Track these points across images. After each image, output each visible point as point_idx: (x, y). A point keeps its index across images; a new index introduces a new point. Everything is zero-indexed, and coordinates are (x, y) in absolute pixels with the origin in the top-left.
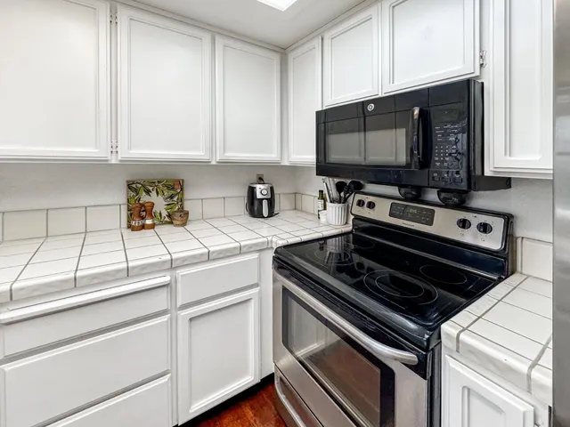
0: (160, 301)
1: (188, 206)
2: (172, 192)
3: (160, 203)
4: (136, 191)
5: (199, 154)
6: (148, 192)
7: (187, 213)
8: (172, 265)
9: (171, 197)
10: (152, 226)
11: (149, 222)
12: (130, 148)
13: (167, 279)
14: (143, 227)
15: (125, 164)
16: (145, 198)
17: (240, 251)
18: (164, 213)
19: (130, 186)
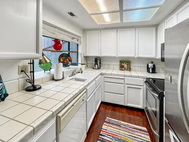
0: (122, 81)
1: (131, 67)
2: (128, 64)
3: (125, 66)
4: (121, 63)
5: (132, 55)
6: (123, 63)
7: (131, 69)
8: (125, 76)
9: (128, 65)
10: (124, 70)
11: (123, 69)
12: (120, 54)
13: (123, 78)
14: (122, 70)
15: (119, 57)
16: (123, 64)
17: (138, 77)
18: (126, 68)
19: (120, 62)
